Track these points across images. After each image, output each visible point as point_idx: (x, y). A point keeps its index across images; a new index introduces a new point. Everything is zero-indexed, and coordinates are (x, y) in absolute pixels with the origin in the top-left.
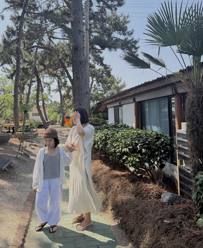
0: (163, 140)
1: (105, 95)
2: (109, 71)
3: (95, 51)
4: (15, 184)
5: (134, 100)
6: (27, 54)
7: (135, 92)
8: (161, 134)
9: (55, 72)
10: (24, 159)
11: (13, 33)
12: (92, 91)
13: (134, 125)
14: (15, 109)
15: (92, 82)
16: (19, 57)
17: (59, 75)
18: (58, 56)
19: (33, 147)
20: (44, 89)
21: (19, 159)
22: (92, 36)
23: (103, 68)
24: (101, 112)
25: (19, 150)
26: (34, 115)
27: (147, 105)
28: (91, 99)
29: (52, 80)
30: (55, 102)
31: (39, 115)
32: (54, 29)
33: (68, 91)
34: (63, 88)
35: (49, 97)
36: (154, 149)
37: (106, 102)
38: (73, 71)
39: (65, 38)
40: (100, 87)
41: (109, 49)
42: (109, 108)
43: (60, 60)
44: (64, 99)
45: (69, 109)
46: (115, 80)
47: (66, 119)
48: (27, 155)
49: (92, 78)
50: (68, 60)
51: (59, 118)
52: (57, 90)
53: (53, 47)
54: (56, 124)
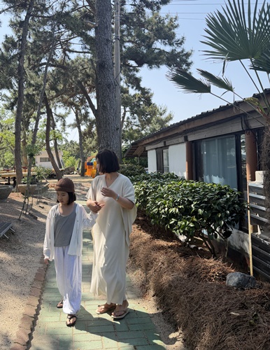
0: (228, 196)
1: (143, 132)
2: (149, 97)
3: (129, 69)
4: (17, 256)
5: (186, 139)
6: (33, 74)
7: (187, 128)
8: (225, 188)
9: (72, 99)
10: (30, 221)
11: (14, 45)
12: (124, 127)
13: (185, 175)
14: (17, 151)
15: (124, 114)
16: (22, 79)
17: (77, 103)
18: (76, 77)
19: (41, 205)
20: (57, 124)
21: (23, 222)
22: (125, 47)
23: (140, 92)
24: (137, 156)
25: (23, 209)
26: (42, 160)
27: (205, 145)
28: (123, 138)
29: (67, 112)
30: (71, 142)
31: (49, 161)
32: (70, 39)
33: (90, 127)
34: (83, 122)
35: (64, 135)
36: (216, 209)
37: (145, 142)
38: (97, 98)
39: (86, 51)
40: (135, 121)
41: (149, 66)
42: (149, 150)
43: (78, 83)
44: (84, 138)
45: (92, 152)
46: (158, 111)
47: (87, 166)
48: (34, 216)
49: (125, 107)
50: (90, 83)
51: (77, 165)
52: (74, 126)
53: (68, 64)
54: (73, 174)
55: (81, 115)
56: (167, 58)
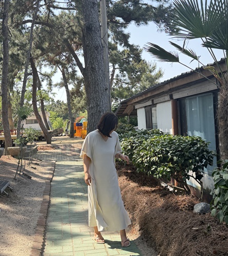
0: (199, 146)
3: (116, 25)
5: (171, 97)
6: (17, 33)
7: (171, 87)
9: (58, 57)
10: (25, 180)
13: (172, 132)
15: (114, 71)
16: (6, 39)
17: (64, 62)
19: (34, 166)
20: (42, 83)
23: (128, 49)
25: (17, 170)
27: (188, 102)
29: (53, 70)
33: (78, 86)
34: (70, 81)
36: (188, 157)
37: (134, 101)
40: (125, 78)
41: (136, 22)
42: (139, 108)
43: (64, 40)
44: (72, 97)
45: (81, 112)
46: (147, 67)
47: (77, 127)
48: (28, 176)
49: (113, 64)
50: (76, 40)
51: (66, 126)
52: (61, 85)
53: (53, 20)
54: (62, 135)
55: (68, 74)
56: (155, 14)
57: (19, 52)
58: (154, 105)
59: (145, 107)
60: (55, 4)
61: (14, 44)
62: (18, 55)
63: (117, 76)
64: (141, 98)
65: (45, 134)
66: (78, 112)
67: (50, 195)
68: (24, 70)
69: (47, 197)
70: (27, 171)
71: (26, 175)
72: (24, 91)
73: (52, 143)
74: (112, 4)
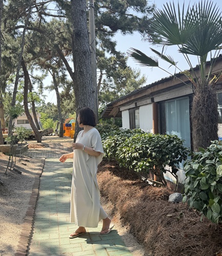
0: (175, 143)
2: (124, 61)
3: (104, 34)
7: (153, 91)
8: (174, 138)
9: (48, 61)
13: (152, 131)
17: (54, 66)
18: (53, 40)
19: (24, 162)
23: (115, 56)
24: (113, 116)
25: (8, 166)
26: (19, 122)
27: (167, 105)
29: (44, 74)
31: (27, 122)
32: (45, 3)
33: (68, 89)
34: (60, 84)
36: (165, 152)
37: (119, 104)
39: (62, 15)
40: (111, 83)
41: (123, 31)
42: (123, 111)
43: (55, 46)
44: (61, 100)
45: (70, 114)
46: (132, 74)
47: (66, 127)
48: (18, 171)
49: (101, 70)
50: (66, 46)
51: (56, 126)
52: (52, 88)
53: (44, 26)
54: (52, 135)
55: (58, 77)
56: (139, 24)
57: (11, 55)
58: (137, 107)
59: (129, 109)
60: (47, 12)
61: (7, 48)
62: (10, 58)
63: (105, 81)
64: (126, 101)
65: (35, 133)
66: (67, 114)
67: (39, 188)
68: (16, 73)
69: (36, 190)
70: (17, 167)
71: (16, 170)
72: (15, 92)
73: (42, 142)
74: (100, 13)
